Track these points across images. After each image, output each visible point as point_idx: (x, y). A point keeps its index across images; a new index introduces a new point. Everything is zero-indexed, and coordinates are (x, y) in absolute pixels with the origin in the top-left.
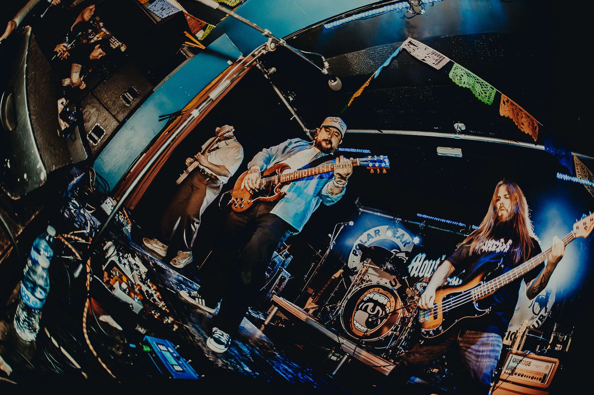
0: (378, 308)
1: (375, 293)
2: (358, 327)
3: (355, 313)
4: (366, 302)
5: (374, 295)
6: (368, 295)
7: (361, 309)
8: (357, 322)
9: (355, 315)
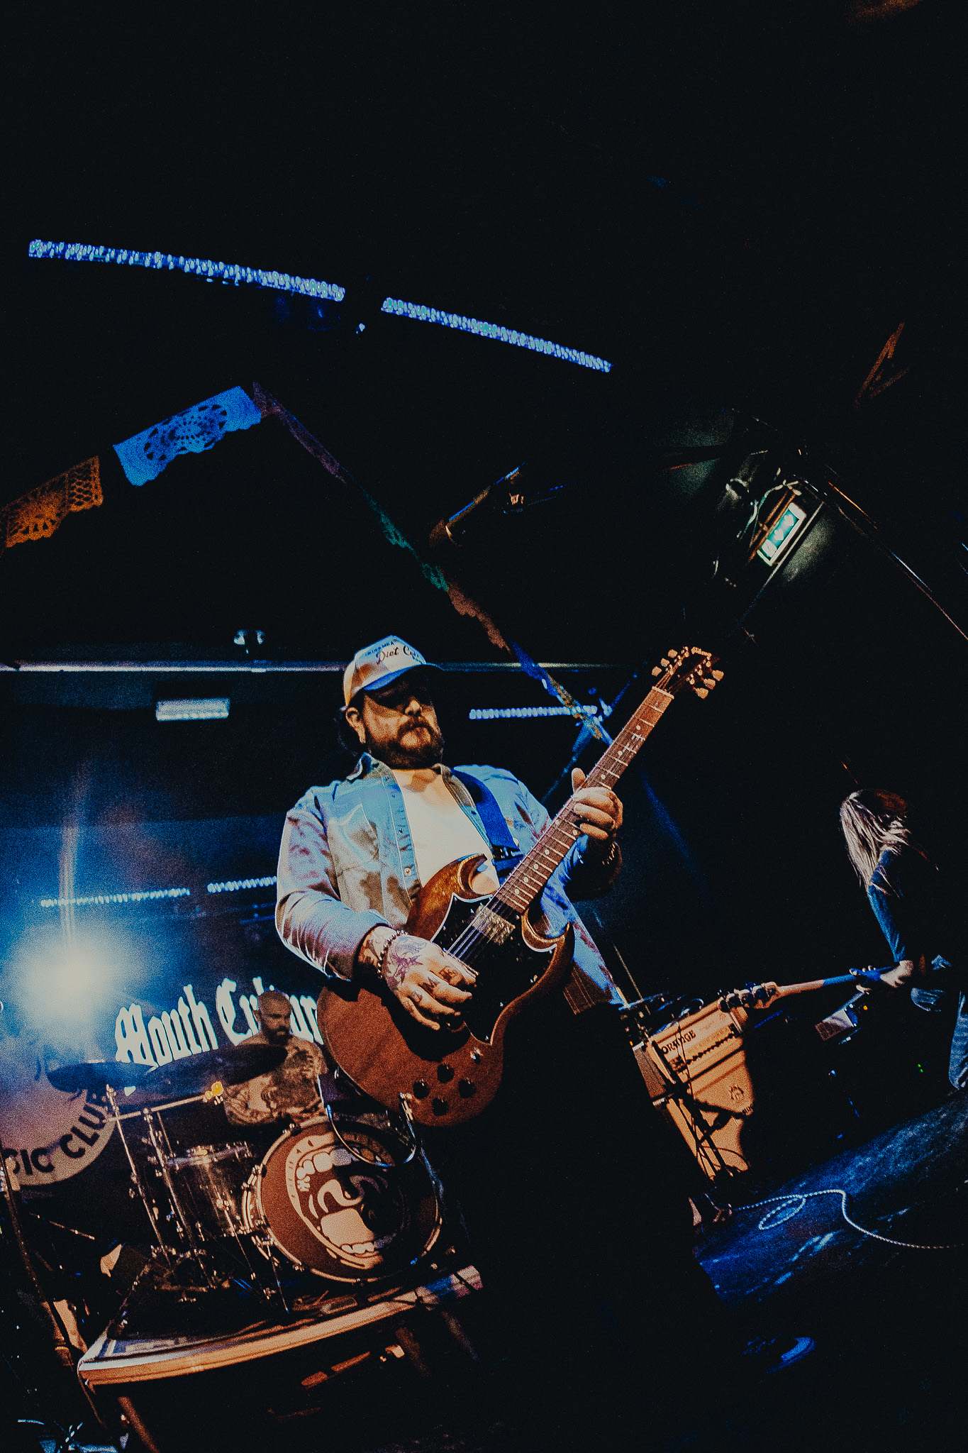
0: (356, 1180)
1: (309, 1157)
2: (366, 1251)
3: (321, 1232)
4: (314, 1189)
5: (312, 1161)
6: (301, 1173)
7: (321, 1213)
8: (351, 1246)
9: (328, 1239)
